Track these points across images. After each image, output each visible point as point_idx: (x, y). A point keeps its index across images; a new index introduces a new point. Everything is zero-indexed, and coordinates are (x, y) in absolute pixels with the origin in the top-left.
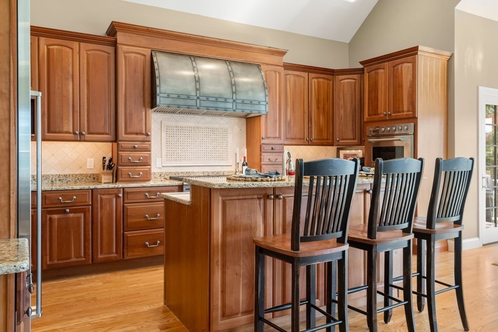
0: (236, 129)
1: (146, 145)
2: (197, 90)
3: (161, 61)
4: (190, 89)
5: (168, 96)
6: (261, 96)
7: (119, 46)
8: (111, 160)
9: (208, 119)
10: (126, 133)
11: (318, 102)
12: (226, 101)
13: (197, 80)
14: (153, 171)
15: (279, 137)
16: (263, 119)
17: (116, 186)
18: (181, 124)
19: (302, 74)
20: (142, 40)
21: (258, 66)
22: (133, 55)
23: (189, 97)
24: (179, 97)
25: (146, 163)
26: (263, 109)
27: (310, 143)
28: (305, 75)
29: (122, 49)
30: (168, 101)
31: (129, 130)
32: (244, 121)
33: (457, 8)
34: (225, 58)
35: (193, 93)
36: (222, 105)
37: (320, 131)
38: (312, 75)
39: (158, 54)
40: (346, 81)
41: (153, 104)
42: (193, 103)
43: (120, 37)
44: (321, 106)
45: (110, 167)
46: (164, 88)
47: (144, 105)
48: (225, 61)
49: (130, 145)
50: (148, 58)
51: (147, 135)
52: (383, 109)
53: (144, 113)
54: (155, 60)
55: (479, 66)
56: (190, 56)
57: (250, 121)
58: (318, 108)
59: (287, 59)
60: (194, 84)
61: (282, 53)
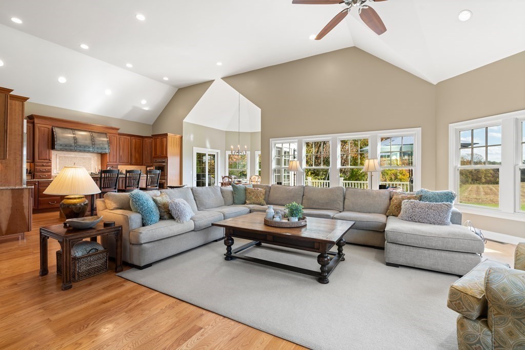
0: (96, 158)
1: (49, 164)
2: (75, 143)
3: (57, 131)
4: (72, 142)
5: (61, 145)
6: (106, 146)
7: (36, 124)
8: (30, 170)
9: (81, 154)
10: (39, 159)
11: (135, 148)
12: (89, 148)
13: (75, 139)
14: (52, 175)
15: (116, 162)
16: (108, 155)
17: (35, 180)
18: (67, 156)
19: (128, 137)
20: (48, 122)
21: (106, 134)
22: (43, 128)
23: (71, 146)
24: (66, 146)
25: (50, 171)
26: (107, 151)
27: (131, 164)
28: (129, 138)
29: (37, 126)
30: (61, 147)
31: (40, 158)
32: (100, 155)
33: (184, 121)
34: (89, 130)
35: (73, 145)
36: (88, 149)
37: (136, 160)
38: (132, 138)
39: (56, 128)
40: (148, 141)
41: (53, 148)
42: (73, 148)
43: (36, 121)
44: (137, 150)
45: (30, 173)
46: (58, 142)
47: (48, 148)
48: (90, 132)
49: (41, 164)
50: (50, 129)
51: (50, 160)
52: (158, 153)
53: (48, 152)
54: (54, 130)
55: (192, 139)
56: (72, 129)
57: (103, 156)
58: (135, 151)
59: (119, 131)
60: (73, 141)
61: (118, 129)
